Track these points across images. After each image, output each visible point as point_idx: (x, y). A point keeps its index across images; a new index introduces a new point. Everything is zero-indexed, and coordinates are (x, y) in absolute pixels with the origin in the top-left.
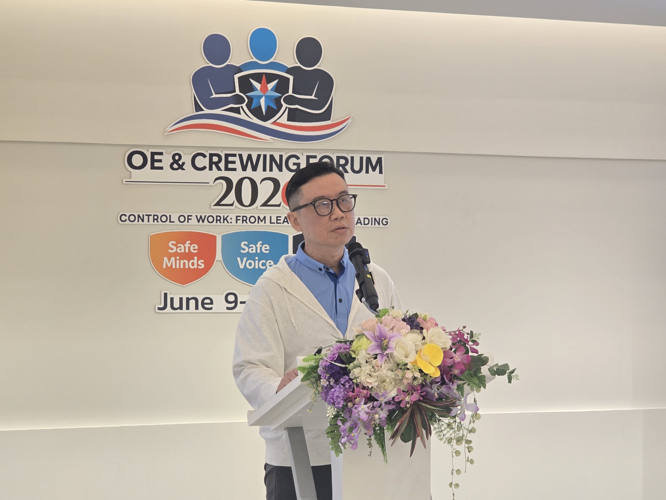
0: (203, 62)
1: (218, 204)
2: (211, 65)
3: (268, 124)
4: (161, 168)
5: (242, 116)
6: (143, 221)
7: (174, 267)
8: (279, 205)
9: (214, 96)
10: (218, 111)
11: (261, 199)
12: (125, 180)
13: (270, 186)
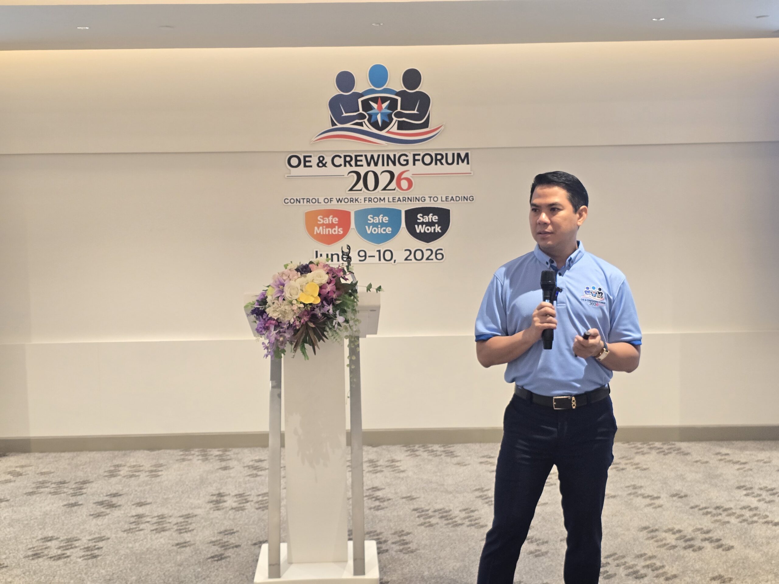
1: (351, 190)
2: (342, 93)
3: (383, 133)
4: (311, 166)
5: (365, 128)
6: (300, 202)
7: (322, 233)
8: (394, 190)
9: (345, 115)
10: (348, 125)
11: (381, 185)
12: (286, 175)
13: (388, 176)
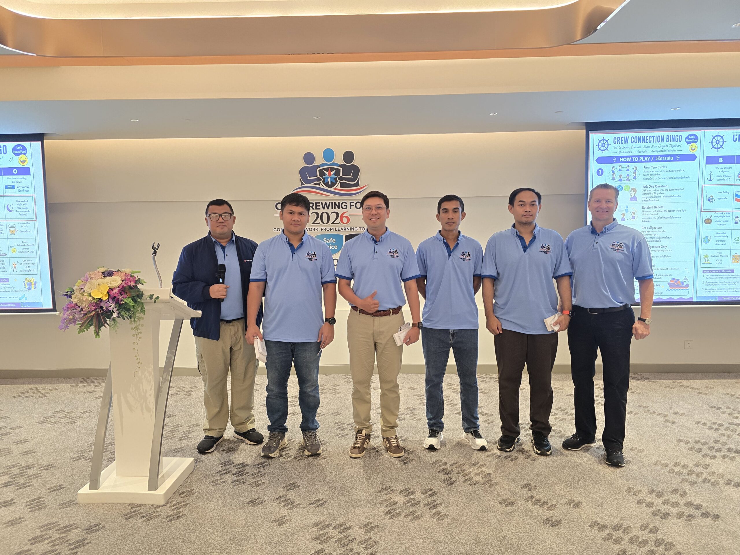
1: (313, 223)
2: (307, 165)
3: (332, 189)
5: (321, 186)
8: (339, 223)
9: (309, 178)
10: (311, 185)
11: (331, 221)
13: (335, 215)
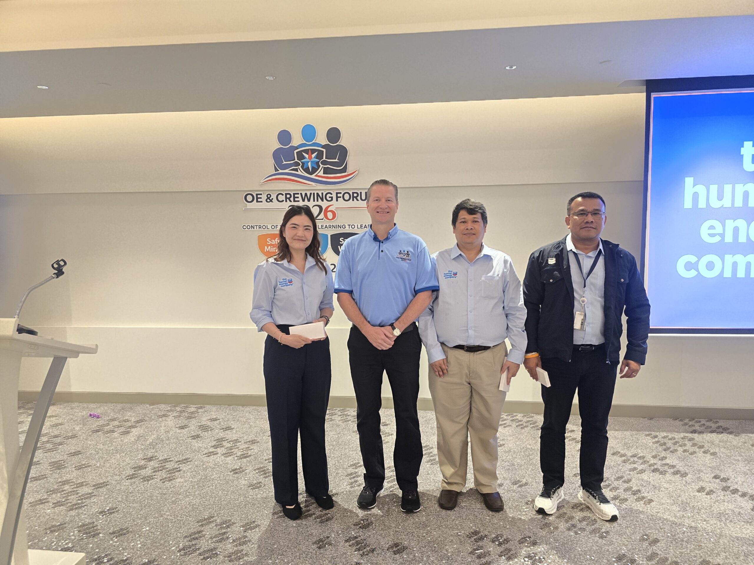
0: (278, 145)
2: (282, 146)
3: (313, 176)
4: (262, 202)
5: (299, 173)
6: (254, 228)
7: (270, 251)
8: (322, 219)
9: (285, 163)
10: (287, 171)
12: (244, 208)
13: (318, 209)
